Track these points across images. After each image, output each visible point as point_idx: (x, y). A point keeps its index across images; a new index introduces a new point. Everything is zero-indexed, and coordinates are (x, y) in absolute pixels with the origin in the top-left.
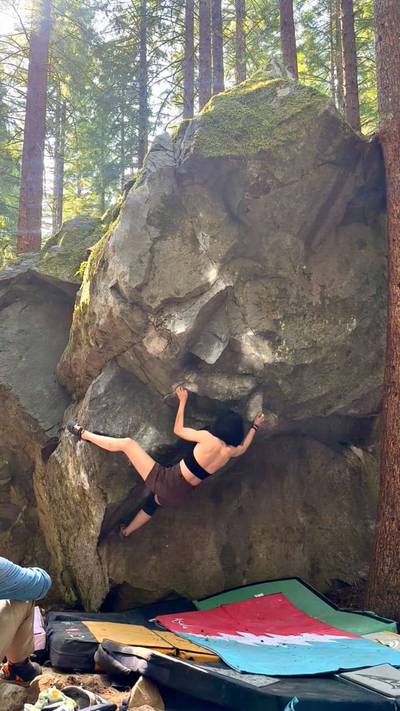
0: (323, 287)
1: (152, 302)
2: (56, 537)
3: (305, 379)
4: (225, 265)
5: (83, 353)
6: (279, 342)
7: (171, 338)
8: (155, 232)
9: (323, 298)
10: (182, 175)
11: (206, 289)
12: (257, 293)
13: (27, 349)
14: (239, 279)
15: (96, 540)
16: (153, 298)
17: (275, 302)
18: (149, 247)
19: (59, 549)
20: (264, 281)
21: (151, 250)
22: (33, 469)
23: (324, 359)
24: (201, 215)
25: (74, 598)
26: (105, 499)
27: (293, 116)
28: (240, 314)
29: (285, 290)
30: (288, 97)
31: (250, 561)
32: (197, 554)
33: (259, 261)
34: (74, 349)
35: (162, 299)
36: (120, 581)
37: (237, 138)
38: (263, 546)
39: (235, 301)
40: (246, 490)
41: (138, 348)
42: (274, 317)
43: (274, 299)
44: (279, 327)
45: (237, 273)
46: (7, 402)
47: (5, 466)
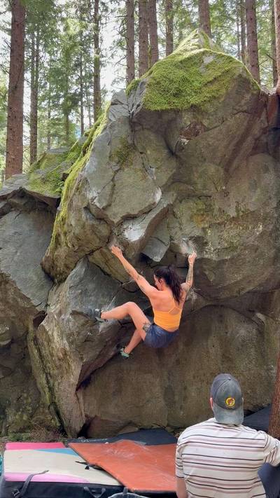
0: (238, 203)
1: (114, 218)
2: (45, 382)
3: (225, 270)
4: (166, 189)
5: (62, 251)
6: (206, 243)
7: (128, 244)
8: (115, 166)
9: (238, 211)
10: (134, 123)
11: (153, 207)
12: (189, 208)
13: (20, 246)
14: (176, 199)
15: (75, 387)
16: (115, 215)
18: (111, 178)
19: (47, 390)
20: (194, 199)
21: (113, 180)
22: (27, 332)
23: (239, 255)
24: (149, 152)
25: (58, 424)
26: (82, 359)
27: (215, 79)
28: (177, 225)
29: (210, 205)
30: (211, 63)
31: (185, 398)
32: (148, 395)
33: (191, 185)
34: (56, 248)
35: (121, 216)
36: (93, 416)
37: (175, 95)
38: (194, 387)
39: (174, 214)
40: (181, 347)
41: (104, 250)
42: (202, 225)
43: (202, 212)
44: (207, 233)
45: (175, 195)
46: (7, 286)
47: (7, 331)
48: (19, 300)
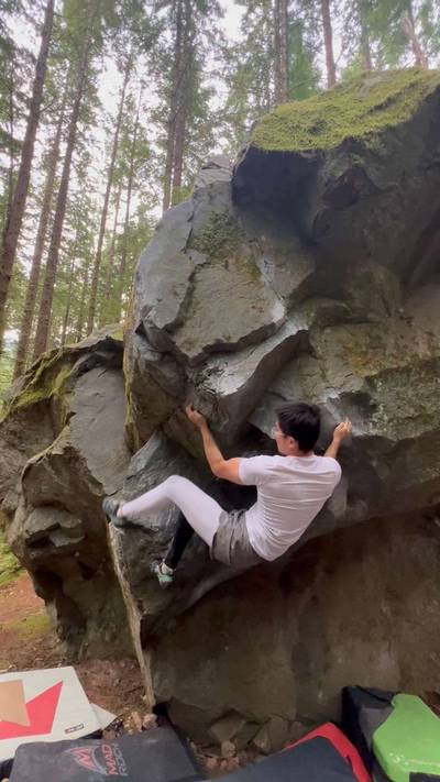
0: (431, 334)
1: (189, 350)
3: (409, 459)
4: (296, 303)
6: (375, 407)
7: (216, 401)
8: (199, 258)
9: (432, 348)
11: (270, 332)
12: (340, 341)
13: (100, 411)
14: (315, 323)
16: (190, 344)
17: (366, 353)
18: (188, 275)
20: (349, 327)
21: (192, 278)
23: (436, 432)
26: (141, 608)
28: (318, 370)
29: (379, 338)
30: (379, 83)
31: (327, 667)
32: (263, 661)
33: (343, 300)
35: (204, 345)
37: (312, 131)
38: (342, 648)
39: (310, 352)
40: (320, 574)
41: (180, 415)
42: (366, 372)
43: (364, 349)
44: (374, 387)
45: (312, 315)
46: (77, 464)
47: (78, 525)
48: (90, 485)
